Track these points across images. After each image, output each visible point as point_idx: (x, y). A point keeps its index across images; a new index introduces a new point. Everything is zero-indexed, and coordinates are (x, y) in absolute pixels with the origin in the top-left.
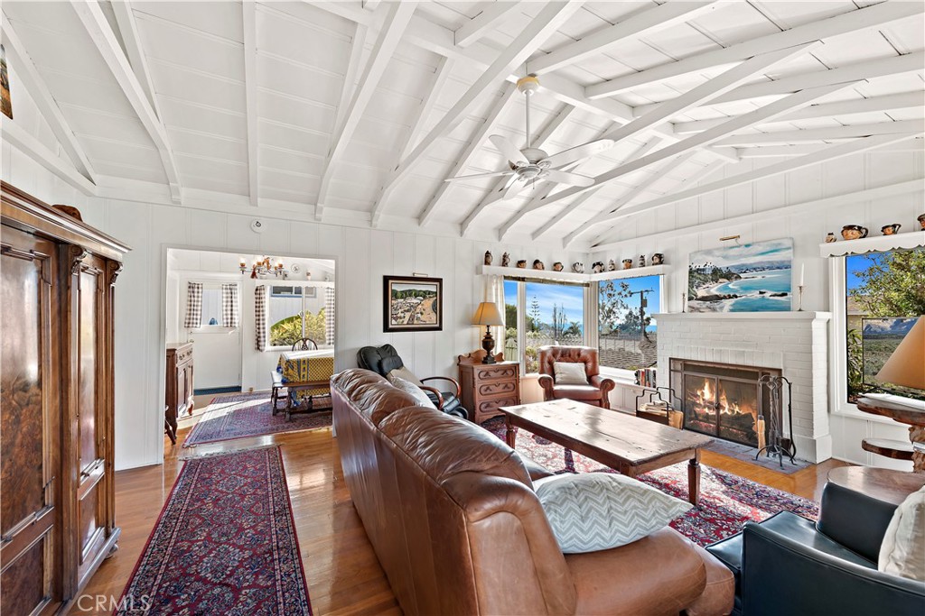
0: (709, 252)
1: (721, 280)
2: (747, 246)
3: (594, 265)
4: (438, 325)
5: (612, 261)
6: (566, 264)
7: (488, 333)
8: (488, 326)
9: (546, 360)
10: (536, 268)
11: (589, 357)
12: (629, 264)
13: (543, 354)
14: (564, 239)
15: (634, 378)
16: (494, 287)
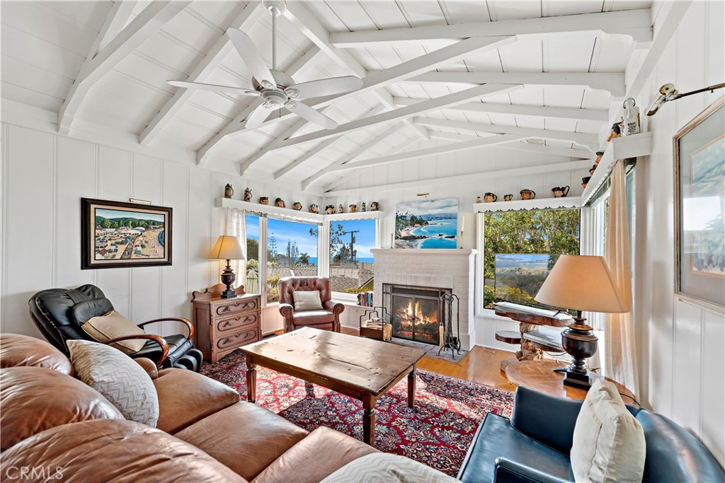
0: (409, 204)
1: (416, 225)
2: (432, 201)
3: (327, 208)
4: (166, 260)
5: (341, 205)
6: (304, 205)
7: (228, 267)
8: (228, 260)
9: (286, 290)
10: (278, 206)
11: (323, 285)
12: (354, 208)
13: (284, 284)
14: (303, 182)
15: (357, 300)
16: (235, 221)
